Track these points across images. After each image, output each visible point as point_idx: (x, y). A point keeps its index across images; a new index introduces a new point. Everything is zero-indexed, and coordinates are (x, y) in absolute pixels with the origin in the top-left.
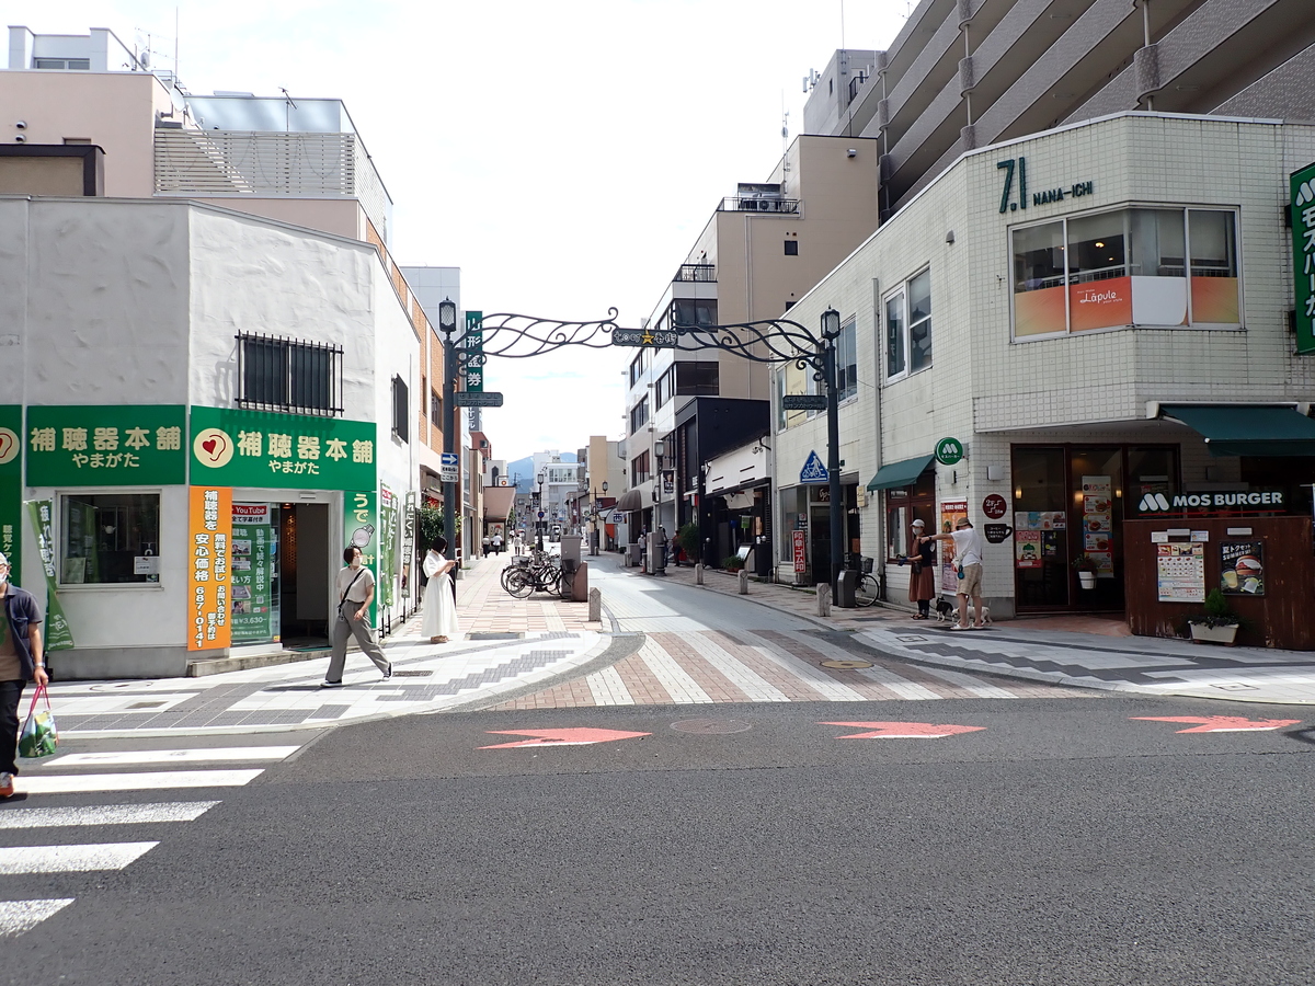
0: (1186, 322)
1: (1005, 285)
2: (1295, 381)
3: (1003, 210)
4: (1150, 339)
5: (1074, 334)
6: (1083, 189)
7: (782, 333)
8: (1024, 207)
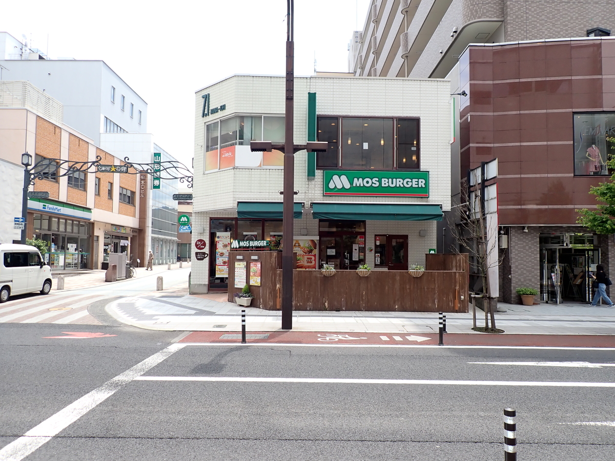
0: (260, 166)
1: (203, 148)
2: (310, 192)
3: (203, 117)
4: (241, 173)
5: (220, 170)
6: (223, 108)
7: (174, 167)
8: (208, 115)
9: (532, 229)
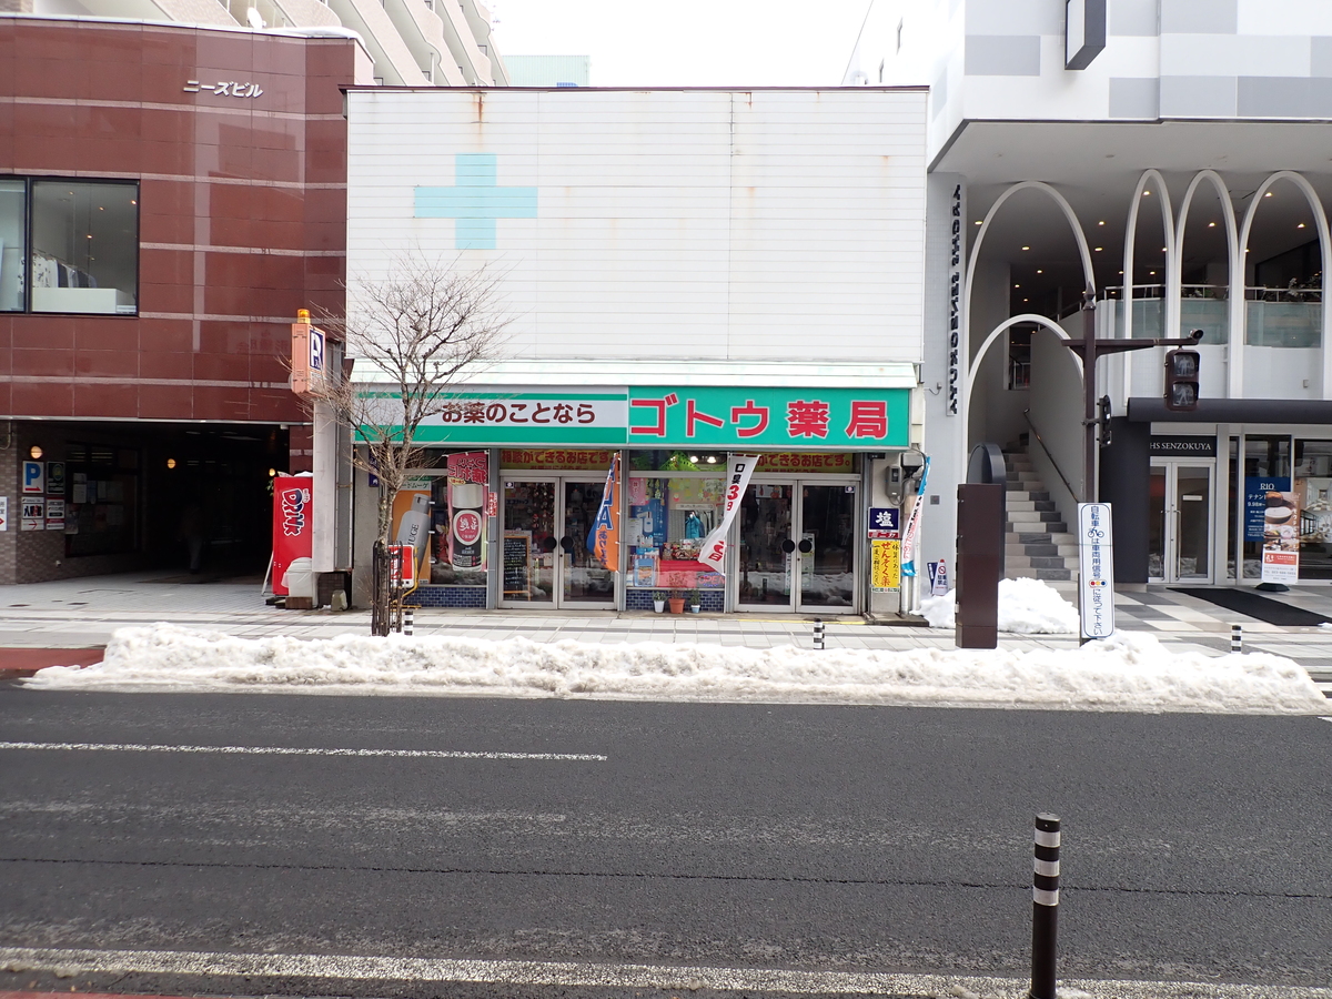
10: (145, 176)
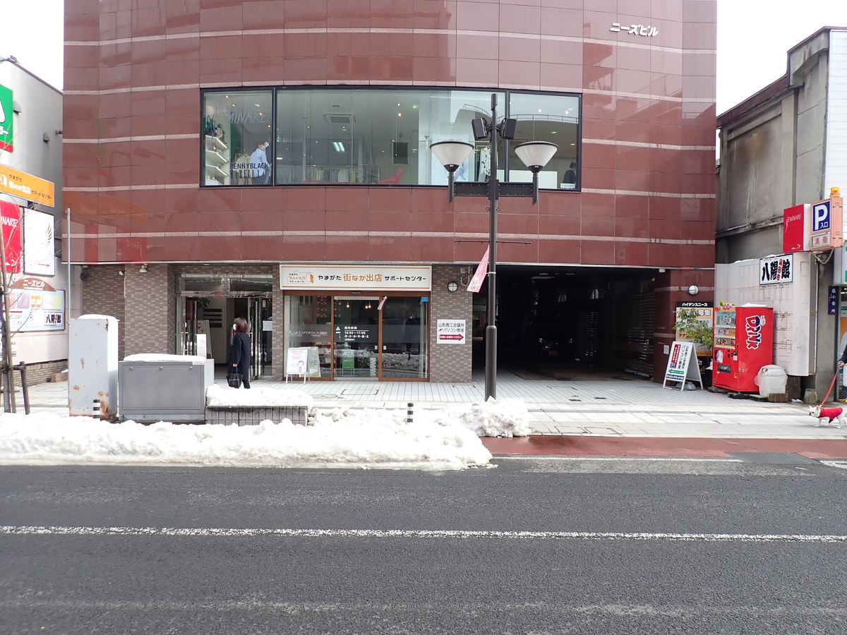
9: (157, 269)
10: (585, 91)
